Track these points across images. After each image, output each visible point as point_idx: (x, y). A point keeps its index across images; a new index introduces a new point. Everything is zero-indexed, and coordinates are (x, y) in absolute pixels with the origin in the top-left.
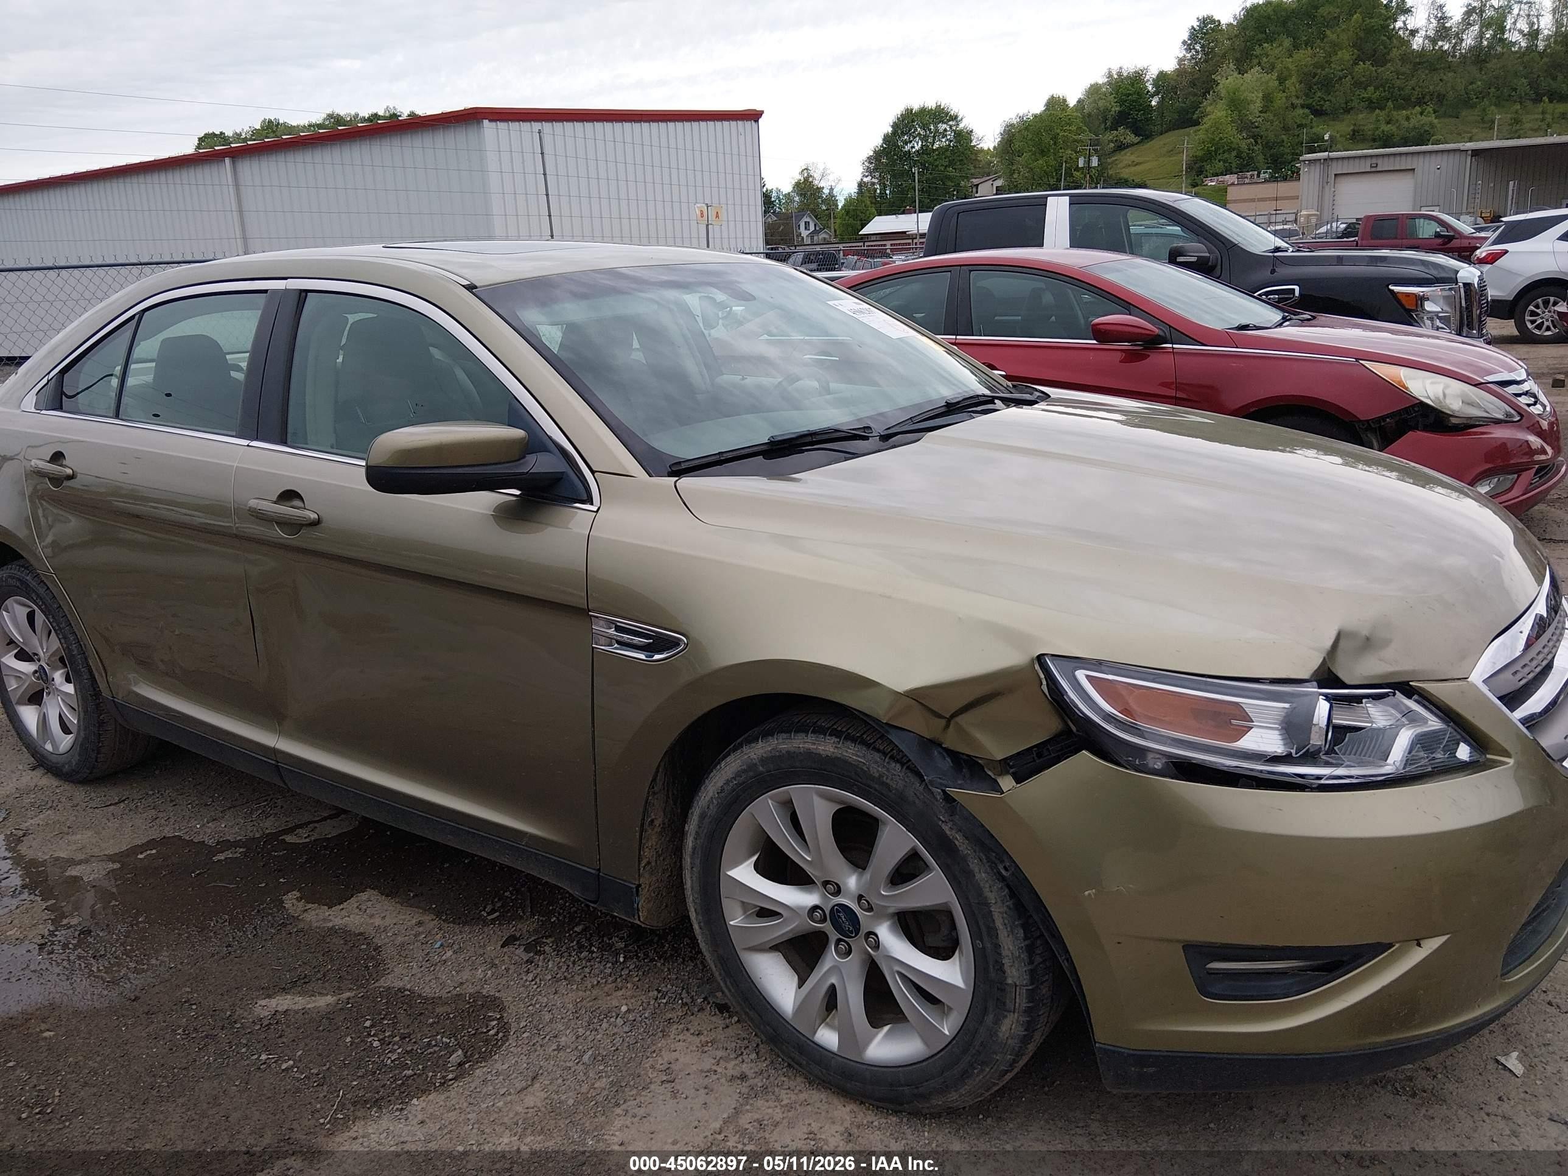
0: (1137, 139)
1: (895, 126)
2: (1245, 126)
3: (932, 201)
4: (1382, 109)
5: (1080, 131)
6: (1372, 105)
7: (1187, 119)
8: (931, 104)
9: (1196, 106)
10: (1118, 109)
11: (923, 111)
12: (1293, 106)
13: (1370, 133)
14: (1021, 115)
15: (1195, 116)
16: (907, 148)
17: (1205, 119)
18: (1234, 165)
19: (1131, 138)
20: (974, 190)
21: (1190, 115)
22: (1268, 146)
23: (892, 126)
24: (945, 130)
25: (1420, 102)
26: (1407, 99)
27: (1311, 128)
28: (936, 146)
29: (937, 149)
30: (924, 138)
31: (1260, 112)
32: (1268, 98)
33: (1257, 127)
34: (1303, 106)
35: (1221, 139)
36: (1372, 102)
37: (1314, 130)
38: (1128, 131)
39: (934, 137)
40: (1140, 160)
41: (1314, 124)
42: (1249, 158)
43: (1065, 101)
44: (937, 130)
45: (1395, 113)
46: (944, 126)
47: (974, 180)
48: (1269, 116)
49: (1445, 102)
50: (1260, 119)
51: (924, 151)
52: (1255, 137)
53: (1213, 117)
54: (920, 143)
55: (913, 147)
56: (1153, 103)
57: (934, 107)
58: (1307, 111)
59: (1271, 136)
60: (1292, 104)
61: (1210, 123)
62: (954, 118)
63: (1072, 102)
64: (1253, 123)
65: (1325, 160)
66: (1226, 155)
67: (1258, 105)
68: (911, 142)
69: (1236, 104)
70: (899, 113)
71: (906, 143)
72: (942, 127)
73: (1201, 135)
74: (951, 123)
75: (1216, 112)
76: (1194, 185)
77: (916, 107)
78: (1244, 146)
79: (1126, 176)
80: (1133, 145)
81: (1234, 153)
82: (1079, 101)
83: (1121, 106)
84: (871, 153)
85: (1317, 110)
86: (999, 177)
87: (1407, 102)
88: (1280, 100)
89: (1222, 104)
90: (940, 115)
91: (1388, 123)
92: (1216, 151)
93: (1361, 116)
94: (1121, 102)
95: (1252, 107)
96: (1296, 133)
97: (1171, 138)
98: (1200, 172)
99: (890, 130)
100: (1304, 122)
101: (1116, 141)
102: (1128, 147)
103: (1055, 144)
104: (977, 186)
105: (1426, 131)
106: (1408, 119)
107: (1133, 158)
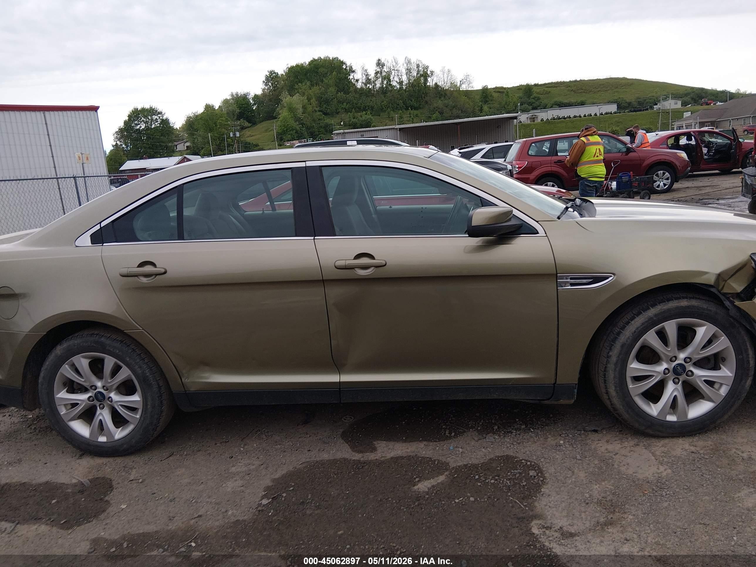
0: (250, 125)
1: (129, 116)
2: (297, 119)
3: (155, 153)
4: (351, 112)
5: (227, 120)
6: (347, 111)
7: (271, 116)
8: (147, 106)
9: (274, 110)
10: (239, 111)
11: (143, 110)
12: (316, 111)
13: (347, 122)
14: (194, 112)
15: (274, 115)
16: (138, 127)
17: (280, 116)
18: (295, 136)
19: (247, 124)
20: (175, 148)
21: (272, 114)
22: (308, 128)
23: (128, 117)
24: (156, 119)
25: (364, 110)
26: (359, 108)
27: (324, 120)
28: (153, 126)
29: (154, 128)
30: (146, 123)
31: (302, 113)
32: (304, 107)
33: (302, 120)
34: (319, 111)
35: (288, 125)
36: (346, 110)
37: (325, 121)
38: (245, 121)
39: (151, 122)
40: (253, 134)
41: (325, 119)
42: (301, 133)
43: (213, 106)
44: (152, 120)
45: (356, 114)
46: (156, 117)
47: (175, 143)
48: (306, 115)
49: (374, 110)
50: (303, 117)
51: (147, 129)
52: (302, 124)
53: (283, 115)
54: (144, 125)
55: (140, 127)
56: (254, 108)
57: (149, 107)
58: (321, 113)
59: (309, 125)
60: (315, 110)
61: (282, 118)
62: (160, 113)
63: (217, 107)
64: (300, 118)
65: (343, 133)
66: (291, 132)
67: (301, 110)
68: (139, 124)
69: (291, 109)
70: (131, 110)
71: (137, 125)
72: (155, 117)
73: (279, 123)
74: (159, 115)
75: (284, 113)
76: (281, 145)
77: (139, 108)
78: (298, 128)
79: (249, 141)
80: (248, 127)
81: (295, 131)
82: (220, 107)
83: (240, 110)
84: (118, 130)
85: (325, 113)
86: (187, 142)
87: (360, 109)
88: (310, 109)
89: (285, 110)
90: (152, 112)
91: (354, 118)
92: (287, 130)
93: (343, 115)
94: (240, 108)
95: (298, 111)
96: (318, 122)
97: (265, 124)
98: (281, 139)
99: (127, 118)
100: (321, 117)
101: (240, 125)
102: (246, 128)
103: (216, 126)
104: (176, 146)
105: (369, 122)
106: (361, 116)
107: (250, 133)
